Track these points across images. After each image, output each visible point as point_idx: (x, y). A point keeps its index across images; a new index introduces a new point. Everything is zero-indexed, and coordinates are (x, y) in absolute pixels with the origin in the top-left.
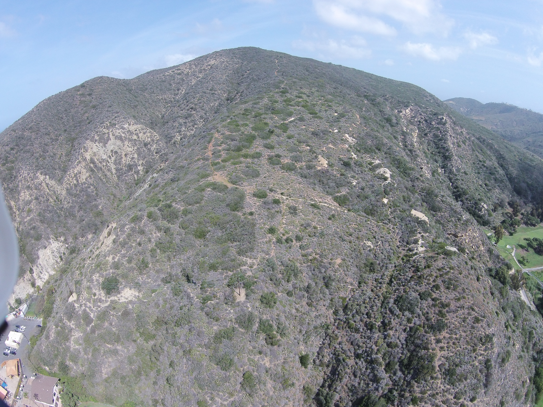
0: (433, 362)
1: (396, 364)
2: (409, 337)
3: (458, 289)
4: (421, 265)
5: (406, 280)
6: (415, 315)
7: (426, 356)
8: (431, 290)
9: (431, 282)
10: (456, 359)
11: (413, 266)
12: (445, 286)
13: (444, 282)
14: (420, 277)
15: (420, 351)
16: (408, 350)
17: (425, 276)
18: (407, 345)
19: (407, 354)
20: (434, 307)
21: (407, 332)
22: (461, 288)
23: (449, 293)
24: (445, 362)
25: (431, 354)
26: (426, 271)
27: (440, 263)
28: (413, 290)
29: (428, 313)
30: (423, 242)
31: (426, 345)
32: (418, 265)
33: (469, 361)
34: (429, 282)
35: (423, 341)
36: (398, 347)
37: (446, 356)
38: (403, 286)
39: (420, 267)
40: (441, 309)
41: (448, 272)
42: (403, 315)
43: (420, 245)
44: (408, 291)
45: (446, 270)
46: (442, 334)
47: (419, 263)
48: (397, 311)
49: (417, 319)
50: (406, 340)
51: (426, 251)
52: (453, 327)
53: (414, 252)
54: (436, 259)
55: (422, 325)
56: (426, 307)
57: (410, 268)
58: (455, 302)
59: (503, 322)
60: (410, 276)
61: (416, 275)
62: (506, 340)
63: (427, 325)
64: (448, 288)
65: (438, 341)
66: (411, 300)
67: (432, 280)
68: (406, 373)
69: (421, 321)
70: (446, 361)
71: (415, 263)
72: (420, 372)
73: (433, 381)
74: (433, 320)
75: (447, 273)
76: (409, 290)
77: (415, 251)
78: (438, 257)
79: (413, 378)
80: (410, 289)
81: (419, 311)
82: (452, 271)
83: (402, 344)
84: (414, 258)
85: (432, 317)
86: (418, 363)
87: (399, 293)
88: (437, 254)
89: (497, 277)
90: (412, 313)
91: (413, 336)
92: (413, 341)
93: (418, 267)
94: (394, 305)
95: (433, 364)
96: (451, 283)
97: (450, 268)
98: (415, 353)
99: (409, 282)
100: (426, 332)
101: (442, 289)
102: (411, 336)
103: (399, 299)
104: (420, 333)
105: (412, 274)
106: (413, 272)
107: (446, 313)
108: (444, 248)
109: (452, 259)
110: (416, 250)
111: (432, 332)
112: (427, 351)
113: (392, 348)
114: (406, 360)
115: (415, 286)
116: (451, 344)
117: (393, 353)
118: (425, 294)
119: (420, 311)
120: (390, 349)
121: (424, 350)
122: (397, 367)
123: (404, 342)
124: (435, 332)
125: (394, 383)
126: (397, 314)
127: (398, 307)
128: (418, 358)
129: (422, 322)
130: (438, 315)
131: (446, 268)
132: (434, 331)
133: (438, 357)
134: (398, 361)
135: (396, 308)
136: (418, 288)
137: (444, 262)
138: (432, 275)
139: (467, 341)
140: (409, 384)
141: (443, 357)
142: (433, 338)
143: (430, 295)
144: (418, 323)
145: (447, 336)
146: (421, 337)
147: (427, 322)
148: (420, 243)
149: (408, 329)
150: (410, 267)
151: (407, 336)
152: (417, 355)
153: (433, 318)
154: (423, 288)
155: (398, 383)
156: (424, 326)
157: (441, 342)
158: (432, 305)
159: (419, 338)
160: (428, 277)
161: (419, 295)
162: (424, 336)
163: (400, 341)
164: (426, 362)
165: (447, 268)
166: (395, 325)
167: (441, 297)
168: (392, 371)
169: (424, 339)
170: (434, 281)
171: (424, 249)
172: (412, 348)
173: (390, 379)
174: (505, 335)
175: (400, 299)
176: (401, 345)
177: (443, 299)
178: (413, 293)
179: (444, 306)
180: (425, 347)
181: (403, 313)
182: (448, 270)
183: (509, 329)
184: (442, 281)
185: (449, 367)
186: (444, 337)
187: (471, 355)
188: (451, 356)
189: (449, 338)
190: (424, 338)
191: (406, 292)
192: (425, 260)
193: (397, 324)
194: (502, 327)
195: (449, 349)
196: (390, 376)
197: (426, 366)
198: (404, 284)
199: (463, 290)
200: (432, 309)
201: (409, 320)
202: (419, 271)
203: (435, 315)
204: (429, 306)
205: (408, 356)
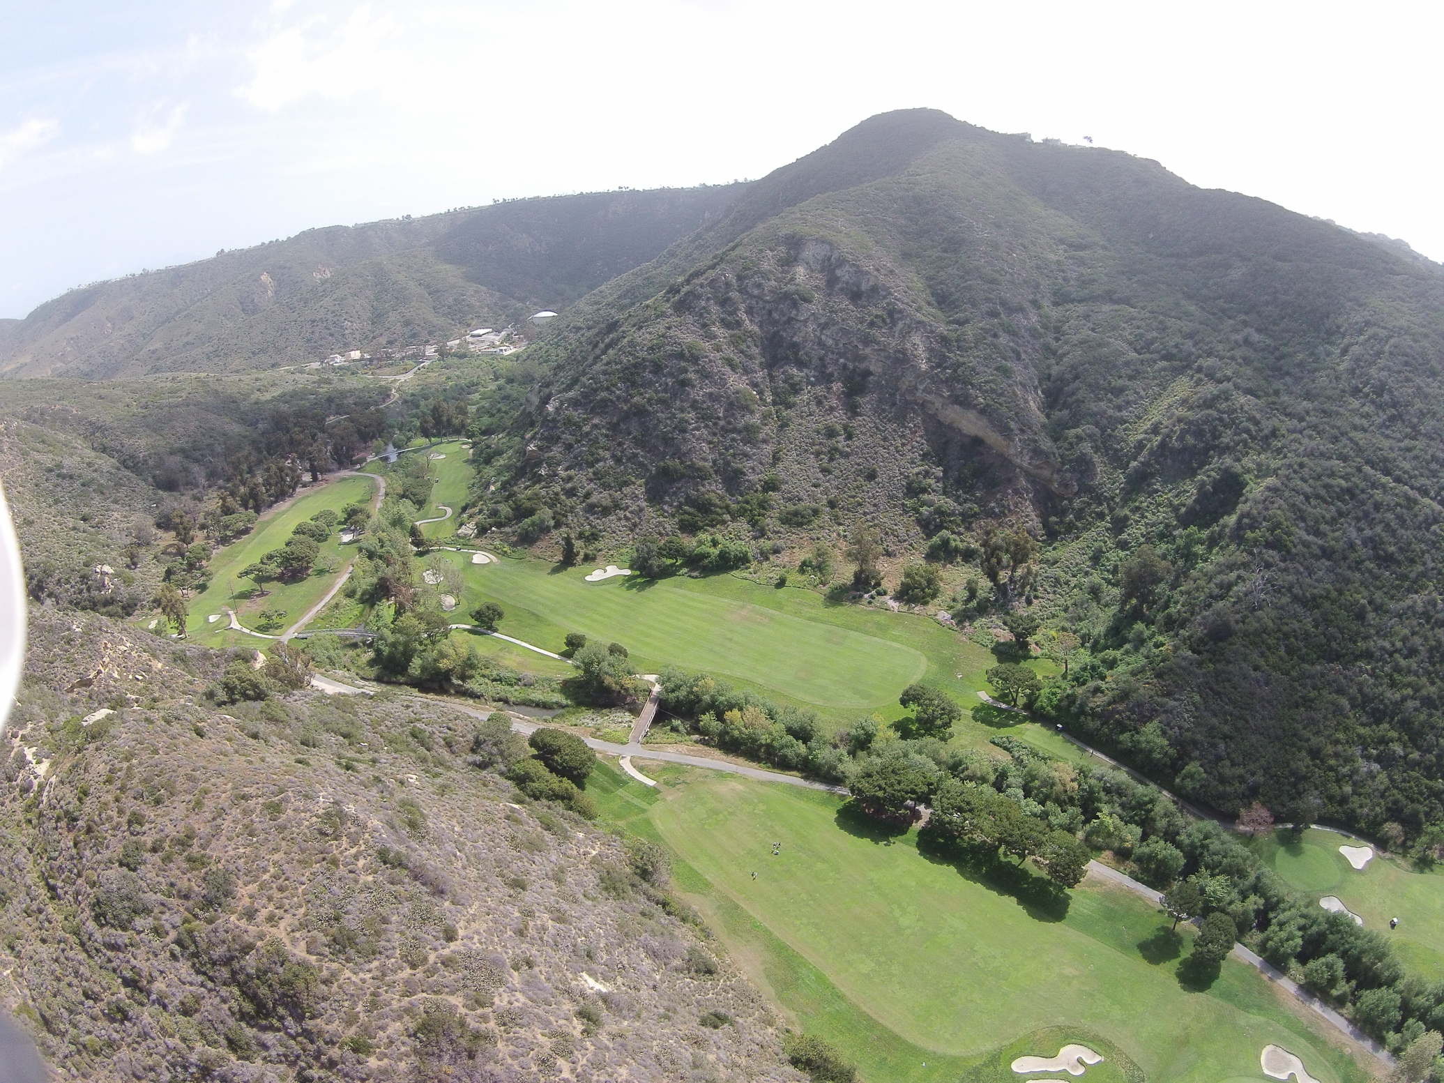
0: (290, 958)
1: (242, 1029)
2: (196, 960)
3: (178, 785)
4: (69, 803)
5: (72, 858)
6: (156, 911)
7: (265, 960)
8: (132, 834)
9: (116, 820)
10: (321, 910)
11: (58, 819)
12: (149, 803)
13: (139, 796)
14: (89, 830)
15: (243, 963)
16: (225, 984)
17: (96, 818)
18: (211, 979)
19: (231, 992)
20: (171, 861)
21: (182, 955)
22: (181, 779)
23: (170, 809)
24: (310, 934)
25: (269, 948)
26: (90, 806)
27: (99, 767)
28: (102, 866)
29: (172, 885)
30: (34, 749)
31: (239, 942)
32: (65, 808)
33: (349, 888)
34: (114, 823)
35: (224, 942)
36: (204, 997)
37: (297, 923)
38: (79, 875)
39: (71, 808)
40: (186, 854)
41: (129, 768)
42: (139, 933)
43: (34, 762)
44: (95, 878)
45: (120, 770)
46: (239, 895)
47: (62, 803)
48: (121, 936)
49: (168, 914)
50: (198, 972)
51: (54, 765)
52: (246, 863)
53: (35, 788)
54: (87, 764)
55: (190, 916)
56: (157, 876)
57: (56, 828)
58: (197, 814)
59: (331, 765)
60: (72, 843)
61: (79, 831)
62: (374, 791)
63: (196, 905)
64: (158, 802)
65: (250, 915)
66: (119, 889)
67: (114, 814)
68: (277, 1024)
69: (178, 911)
70: (309, 931)
71: (55, 808)
72: (295, 996)
73: (336, 984)
74: (196, 889)
75: (129, 775)
76: (96, 874)
77: (36, 782)
78: (87, 756)
79: (300, 1018)
80: (96, 870)
81: (154, 897)
82: (134, 761)
83: (202, 985)
84: (45, 799)
85: (187, 884)
86: (270, 986)
87: (86, 899)
88: (79, 751)
89: (237, 697)
90: (147, 911)
91: (198, 952)
92: (210, 959)
93: (67, 813)
94: (105, 929)
95: (294, 960)
96: (154, 787)
97: (127, 759)
98: (242, 978)
99: (81, 858)
100: (210, 921)
101: (150, 813)
102: (195, 955)
103: (97, 909)
104: (203, 935)
105: (71, 836)
106: (69, 831)
107: (203, 852)
108: (82, 726)
109: (114, 737)
110: (35, 778)
111: (220, 910)
112: (254, 951)
113: (196, 1011)
114: (244, 1004)
115: (98, 857)
116: (278, 895)
117: (210, 1018)
118: (131, 853)
119: (156, 893)
120: (197, 1016)
121: (247, 953)
122: (250, 1032)
123: (200, 978)
124: (224, 904)
125: (287, 1060)
126: (127, 941)
127: (113, 926)
128: (258, 978)
129: (182, 909)
130: (193, 869)
131: (118, 766)
132: (220, 905)
133: (286, 941)
134: (236, 1020)
135: (113, 931)
136: (107, 854)
137: (105, 757)
138: (105, 804)
139: (299, 861)
140: (307, 1034)
141: (293, 931)
142: (233, 918)
143: (138, 847)
144: (177, 920)
145: (253, 888)
146: (214, 939)
147: (190, 903)
148: (29, 757)
149: (177, 949)
150: (54, 825)
151: (190, 963)
152: (247, 975)
153: (193, 884)
154: (115, 848)
155: (292, 1053)
156: (194, 915)
157: (257, 910)
158: (163, 860)
159: (212, 944)
160: (103, 815)
161: (121, 865)
162: (215, 931)
163: (191, 984)
164: (281, 970)
165: (121, 765)
166: (148, 963)
167: (162, 831)
168: (255, 1048)
169: (221, 937)
170: (121, 812)
171: (46, 764)
172: (225, 973)
173: (270, 1061)
174: (362, 783)
175: (100, 908)
176: (203, 989)
177: (170, 830)
178: (109, 872)
179: (184, 843)
180: (244, 948)
181: (134, 929)
182: (125, 765)
183: (361, 767)
184: (135, 798)
185: (326, 935)
186: (251, 897)
187: (337, 875)
188: (306, 915)
189: (261, 888)
190: (222, 935)
191: (94, 882)
192: (68, 785)
193: (149, 959)
194: (340, 775)
195: (287, 907)
196: (264, 1059)
197: (290, 975)
198: (75, 871)
199: (190, 778)
200: (171, 870)
201: (157, 931)
202: (75, 819)
203: (189, 875)
204: (160, 869)
205: (238, 993)
